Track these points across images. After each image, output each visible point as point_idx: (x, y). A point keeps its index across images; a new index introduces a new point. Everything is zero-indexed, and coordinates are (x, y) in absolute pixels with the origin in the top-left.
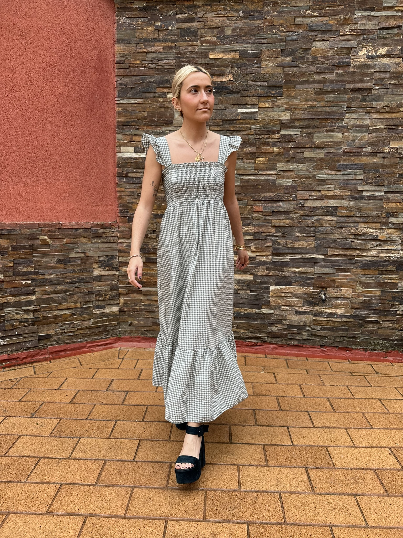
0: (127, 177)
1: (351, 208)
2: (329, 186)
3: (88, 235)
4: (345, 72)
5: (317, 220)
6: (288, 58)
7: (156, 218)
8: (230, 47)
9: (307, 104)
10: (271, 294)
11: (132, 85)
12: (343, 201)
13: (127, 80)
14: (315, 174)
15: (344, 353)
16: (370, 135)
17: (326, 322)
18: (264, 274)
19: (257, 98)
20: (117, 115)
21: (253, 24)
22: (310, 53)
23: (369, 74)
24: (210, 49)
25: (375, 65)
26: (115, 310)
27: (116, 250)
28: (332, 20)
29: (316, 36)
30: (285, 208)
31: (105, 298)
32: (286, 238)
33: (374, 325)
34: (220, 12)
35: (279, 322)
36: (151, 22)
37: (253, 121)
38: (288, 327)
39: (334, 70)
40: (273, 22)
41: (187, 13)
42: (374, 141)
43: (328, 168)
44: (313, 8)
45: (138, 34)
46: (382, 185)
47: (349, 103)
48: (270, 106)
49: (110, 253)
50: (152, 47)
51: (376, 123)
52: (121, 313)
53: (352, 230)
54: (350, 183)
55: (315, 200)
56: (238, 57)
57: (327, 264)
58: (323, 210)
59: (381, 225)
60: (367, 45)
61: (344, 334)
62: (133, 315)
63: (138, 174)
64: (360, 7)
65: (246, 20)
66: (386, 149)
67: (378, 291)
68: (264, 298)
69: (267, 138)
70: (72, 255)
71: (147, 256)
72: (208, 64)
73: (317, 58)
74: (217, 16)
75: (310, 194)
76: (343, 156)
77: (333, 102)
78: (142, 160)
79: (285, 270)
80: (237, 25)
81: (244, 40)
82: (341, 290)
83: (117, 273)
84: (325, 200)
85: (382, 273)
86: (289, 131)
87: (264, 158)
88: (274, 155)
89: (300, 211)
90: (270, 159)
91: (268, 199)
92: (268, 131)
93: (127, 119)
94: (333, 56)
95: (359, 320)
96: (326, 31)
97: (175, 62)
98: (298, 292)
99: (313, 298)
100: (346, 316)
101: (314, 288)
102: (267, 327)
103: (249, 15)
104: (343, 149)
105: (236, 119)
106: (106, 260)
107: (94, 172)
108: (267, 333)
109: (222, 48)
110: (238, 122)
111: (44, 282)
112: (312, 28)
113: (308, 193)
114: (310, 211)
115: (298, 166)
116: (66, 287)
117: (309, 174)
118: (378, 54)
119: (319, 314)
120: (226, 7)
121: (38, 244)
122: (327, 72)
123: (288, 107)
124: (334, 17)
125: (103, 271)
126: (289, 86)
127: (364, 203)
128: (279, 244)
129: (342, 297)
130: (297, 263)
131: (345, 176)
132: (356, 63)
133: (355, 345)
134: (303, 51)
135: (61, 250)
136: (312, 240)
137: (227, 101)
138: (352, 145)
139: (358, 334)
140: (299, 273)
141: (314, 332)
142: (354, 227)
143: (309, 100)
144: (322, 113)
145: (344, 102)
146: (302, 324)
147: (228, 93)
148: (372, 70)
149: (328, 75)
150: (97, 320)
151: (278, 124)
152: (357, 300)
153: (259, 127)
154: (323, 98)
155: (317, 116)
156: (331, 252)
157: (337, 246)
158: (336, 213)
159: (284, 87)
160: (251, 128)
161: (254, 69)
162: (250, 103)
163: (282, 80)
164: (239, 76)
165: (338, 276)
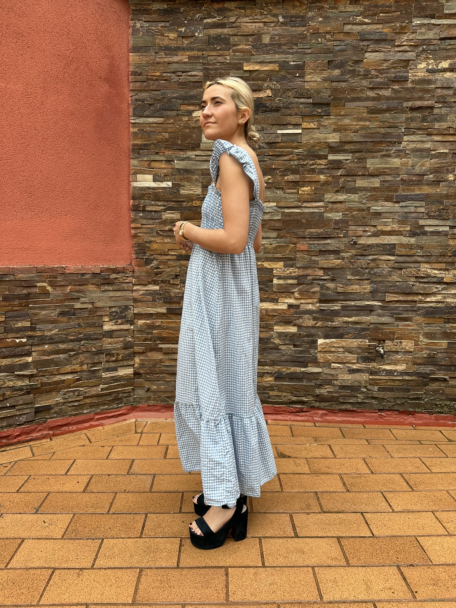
1: (411, 245)
2: (386, 220)
3: (98, 282)
4: (402, 88)
5: (372, 260)
6: (336, 71)
7: (179, 260)
8: (268, 57)
9: (359, 125)
10: (319, 349)
11: (151, 101)
12: (402, 237)
13: (144, 95)
14: (369, 206)
15: (406, 418)
16: (432, 161)
17: (385, 381)
18: (310, 325)
19: (300, 118)
20: (132, 136)
21: (295, 31)
22: (361, 66)
23: (430, 90)
24: (245, 59)
25: (436, 80)
26: (129, 373)
27: (131, 299)
28: (387, 28)
29: (368, 45)
30: (334, 246)
31: (117, 358)
32: (336, 282)
33: (441, 382)
34: (255, 17)
35: (329, 382)
36: (173, 27)
37: (295, 144)
38: (340, 389)
39: (389, 85)
40: (318, 29)
41: (216, 17)
42: (437, 167)
43: (384, 200)
44: (364, 14)
45: (157, 41)
46: (447, 218)
47: (408, 124)
48: (315, 127)
49: (123, 303)
50: (175, 57)
51: (439, 147)
52: (136, 376)
53: (413, 271)
54: (410, 216)
55: (369, 236)
56: (278, 69)
57: (385, 312)
58: (379, 248)
59: (446, 265)
60: (427, 58)
61: (406, 395)
62: (151, 378)
63: (157, 207)
64: (419, 13)
65: (287, 26)
66: (451, 177)
67: (444, 343)
68: (310, 354)
69: (313, 165)
70: (78, 305)
71: (168, 306)
73: (370, 71)
74: (252, 21)
75: (364, 230)
76: (401, 184)
77: (389, 122)
78: (162, 191)
79: (335, 320)
80: (276, 32)
81: (284, 49)
82: (401, 343)
83: (132, 328)
84: (382, 236)
85: (448, 321)
86: (339, 156)
87: (309, 188)
88: (321, 184)
89: (352, 249)
90: (316, 189)
91: (315, 235)
92: (314, 156)
93: (144, 141)
94: (388, 69)
95: (423, 377)
96: (380, 40)
97: (202, 74)
98: (352, 345)
99: (369, 353)
100: (407, 374)
101: (370, 341)
102: (314, 389)
103: (290, 21)
104: (401, 177)
105: (276, 141)
106: (118, 311)
107: (104, 205)
108: (314, 397)
109: (259, 59)
110: (278, 145)
111: (43, 340)
112: (364, 37)
113: (361, 229)
114: (364, 250)
115: (350, 196)
116: (70, 346)
117: (362, 206)
118: (439, 68)
119: (376, 372)
120: (263, 11)
121: (36, 293)
122: (382, 88)
123: (337, 128)
124: (389, 25)
125: (115, 325)
126: (338, 103)
127: (427, 240)
128: (328, 288)
129: (403, 351)
130: (349, 311)
131: (404, 208)
132: (414, 78)
133: (419, 407)
134: (353, 63)
135: (64, 300)
136: (366, 283)
137: (265, 120)
138: (411, 172)
139: (422, 394)
140: (352, 323)
141: (371, 393)
142: (415, 268)
143: (361, 120)
144: (377, 134)
145: (401, 123)
146: (356, 384)
147: (266, 111)
148: (433, 86)
149: (383, 92)
150: (107, 385)
151: (325, 147)
152: (420, 354)
153: (303, 151)
154: (378, 118)
155: (370, 138)
156: (389, 298)
157: (397, 290)
158: (394, 251)
159: (331, 104)
160: (294, 153)
161: (296, 83)
162: (292, 123)
163: (329, 96)
164: (279, 92)
165: (398, 326)
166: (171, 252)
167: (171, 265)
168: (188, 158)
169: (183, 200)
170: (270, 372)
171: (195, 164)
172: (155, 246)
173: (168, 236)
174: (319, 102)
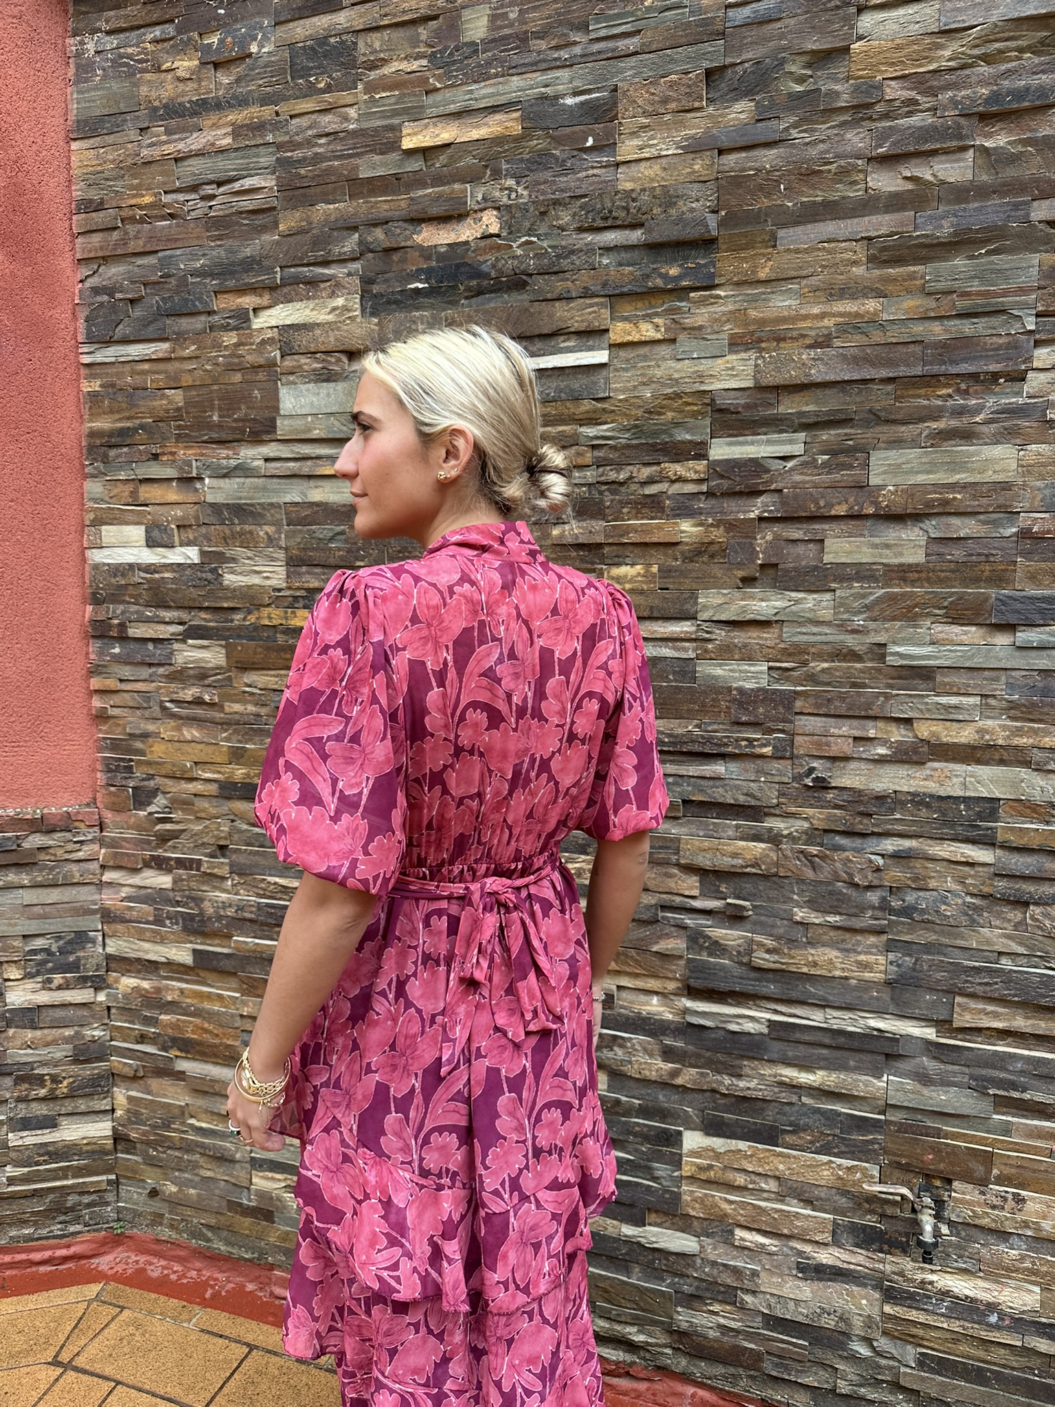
0: (123, 638)
2: (954, 700)
4: (1028, 142)
5: (898, 856)
6: (739, 106)
7: (229, 798)
8: (484, 92)
9: (834, 315)
10: (688, 1169)
11: (133, 290)
12: (1024, 773)
13: (114, 272)
14: (880, 639)
17: (948, 1336)
18: (653, 1075)
19: (601, 304)
20: (87, 406)
22: (841, 71)
24: (406, 111)
26: (99, 1134)
27: (94, 912)
30: (738, 788)
31: (52, 1090)
32: (748, 926)
37: (586, 405)
38: (767, 1326)
39: (967, 137)
43: (946, 616)
45: (144, 90)
47: (1053, 295)
48: (659, 336)
49: (69, 924)
50: (195, 135)
52: (121, 1146)
55: (881, 760)
56: (517, 129)
57: (950, 1067)
58: (924, 812)
62: (161, 1160)
63: (162, 627)
69: (650, 481)
71: (197, 943)
72: (397, 177)
73: (879, 87)
75: (857, 733)
76: (1021, 554)
77: (964, 294)
78: (172, 575)
79: (747, 1071)
81: (539, 53)
82: (1020, 1200)
83: (101, 997)
84: (936, 765)
86: (752, 443)
87: (638, 567)
88: (682, 553)
89: (811, 806)
90: (665, 572)
92: (654, 448)
93: (120, 420)
94: (963, 67)
97: (274, 183)
98: (810, 1177)
99: (883, 1216)
101: (887, 1171)
102: (670, 1305)
104: (1021, 521)
106: (54, 949)
108: (670, 1333)
109: (454, 102)
113: (846, 728)
114: (862, 814)
115: (797, 602)
117: (849, 638)
119: (912, 1296)
123: (743, 336)
125: (44, 989)
126: (745, 235)
128: (717, 948)
129: (1030, 1233)
130: (801, 1047)
131: (1034, 653)
134: (809, 65)
136: (872, 946)
140: (815, 1093)
143: (844, 292)
144: (911, 348)
145: (1022, 291)
146: (829, 1322)
147: (480, 293)
149: (936, 167)
150: (26, 1170)
151: (699, 412)
153: (613, 430)
154: (915, 279)
155: (883, 365)
156: (968, 1017)
157: (1000, 989)
158: (991, 828)
159: (720, 241)
160: (582, 440)
161: (584, 174)
162: (572, 330)
163: (713, 212)
164: (524, 215)
165: (1007, 1132)
166: (203, 771)
167: (204, 810)
168: (242, 470)
169: (231, 605)
171: (264, 489)
172: (157, 751)
173: (194, 719)
174: (673, 238)
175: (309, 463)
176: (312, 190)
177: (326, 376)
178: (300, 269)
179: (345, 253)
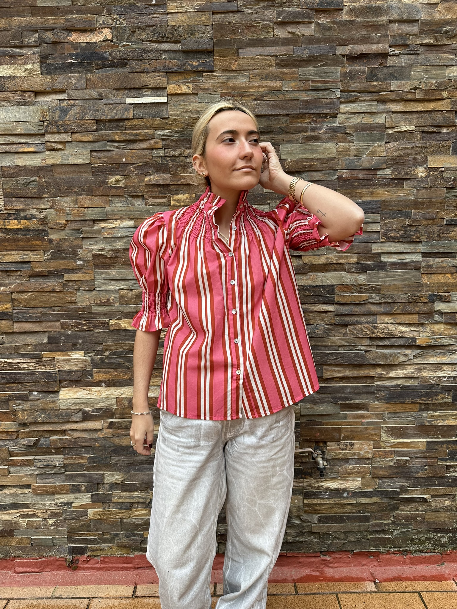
1: (361, 286)
4: (334, 22)
9: (264, 87)
12: (344, 274)
15: (365, 562)
16: (389, 146)
19: (163, 76)
23: (380, 25)
25: (389, 7)
33: (417, 504)
37: (158, 121)
39: (311, 18)
42: (398, 156)
46: (418, 240)
47: (346, 84)
48: (190, 92)
51: (400, 122)
53: (366, 329)
57: (324, 396)
58: (308, 293)
59: (419, 317)
61: (363, 526)
66: (421, 172)
67: (420, 443)
72: (58, 8)
76: (339, 186)
77: (313, 81)
82: (352, 444)
84: (311, 274)
85: (426, 408)
87: (186, 195)
95: (389, 498)
100: (364, 494)
101: (302, 444)
104: (338, 173)
105: (125, 117)
110: (129, 123)
119: (314, 494)
123: (226, 93)
126: (225, 50)
127: (386, 277)
129: (356, 457)
132: (353, 4)
133: (384, 545)
137: (103, 82)
138: (355, 166)
139: (388, 524)
141: (308, 526)
142: (368, 323)
143: (267, 77)
144: (295, 102)
145: (334, 81)
147: (103, 67)
148: (385, 18)
149: (300, 29)
152: (383, 461)
153: (171, 132)
154: (295, 74)
155: (284, 109)
156: (329, 374)
157: (340, 361)
158: (333, 297)
159: (215, 52)
160: (156, 136)
161: (152, 16)
162: (150, 86)
163: (211, 39)
164: (124, 32)
165: (346, 418)
170: (141, 500)
174: (194, 49)
175: (15, 146)
176: (11, 10)
177: (23, 103)
178: (6, 49)
179: (31, 43)
